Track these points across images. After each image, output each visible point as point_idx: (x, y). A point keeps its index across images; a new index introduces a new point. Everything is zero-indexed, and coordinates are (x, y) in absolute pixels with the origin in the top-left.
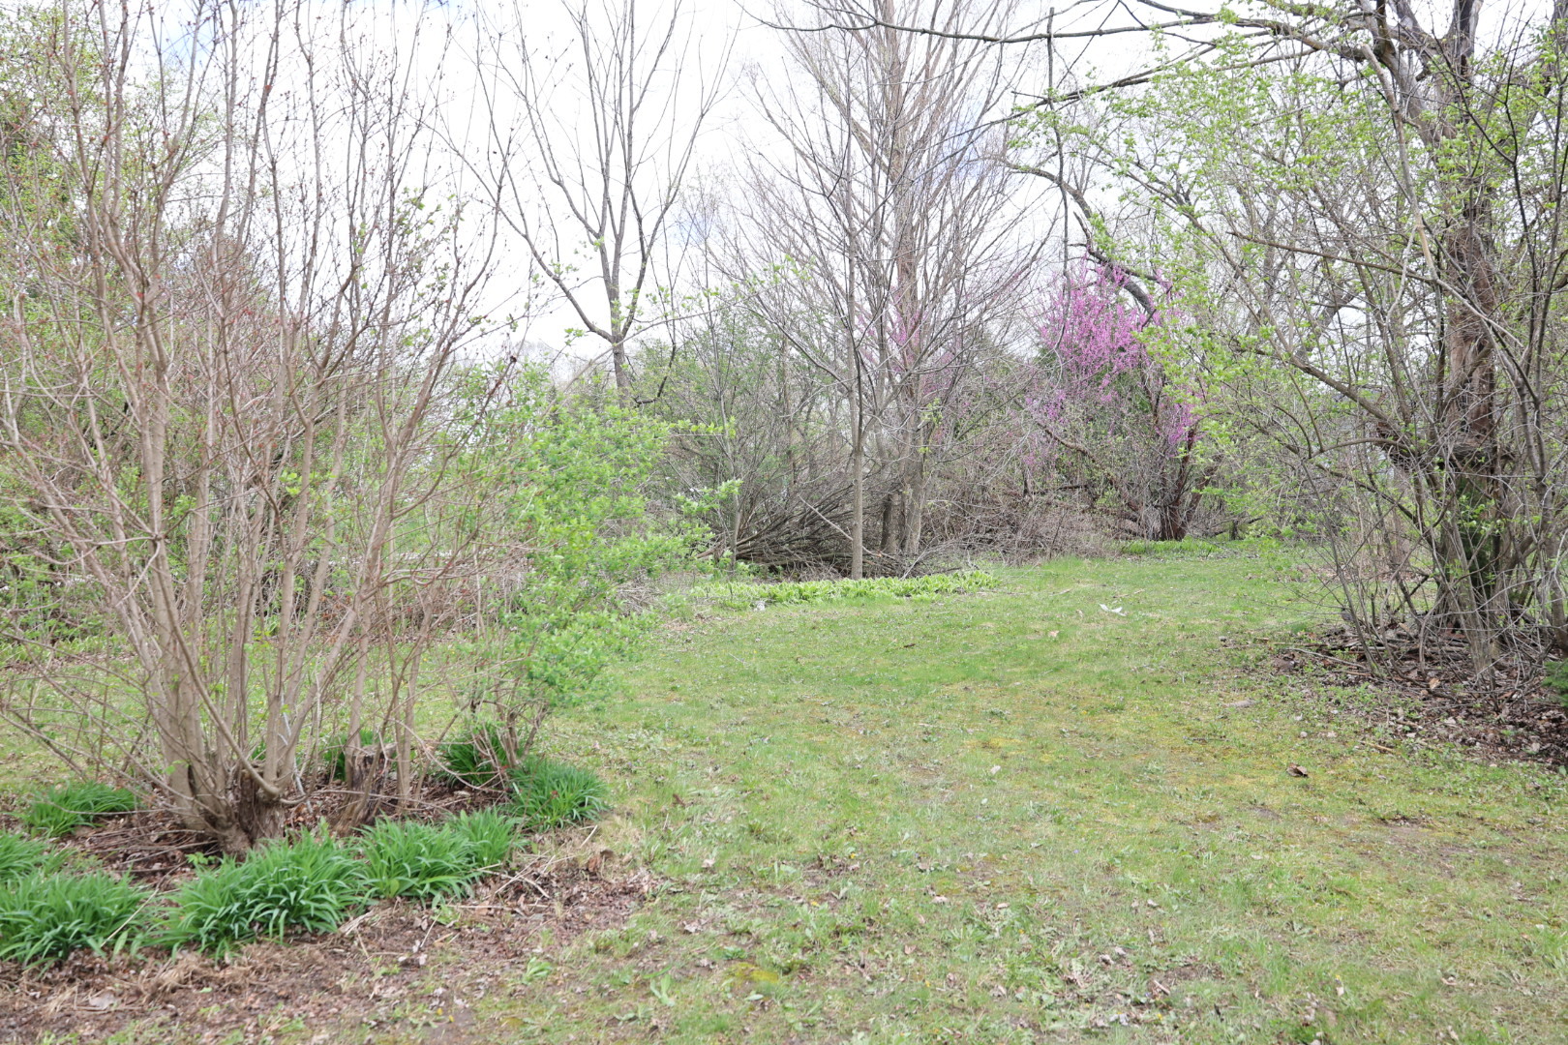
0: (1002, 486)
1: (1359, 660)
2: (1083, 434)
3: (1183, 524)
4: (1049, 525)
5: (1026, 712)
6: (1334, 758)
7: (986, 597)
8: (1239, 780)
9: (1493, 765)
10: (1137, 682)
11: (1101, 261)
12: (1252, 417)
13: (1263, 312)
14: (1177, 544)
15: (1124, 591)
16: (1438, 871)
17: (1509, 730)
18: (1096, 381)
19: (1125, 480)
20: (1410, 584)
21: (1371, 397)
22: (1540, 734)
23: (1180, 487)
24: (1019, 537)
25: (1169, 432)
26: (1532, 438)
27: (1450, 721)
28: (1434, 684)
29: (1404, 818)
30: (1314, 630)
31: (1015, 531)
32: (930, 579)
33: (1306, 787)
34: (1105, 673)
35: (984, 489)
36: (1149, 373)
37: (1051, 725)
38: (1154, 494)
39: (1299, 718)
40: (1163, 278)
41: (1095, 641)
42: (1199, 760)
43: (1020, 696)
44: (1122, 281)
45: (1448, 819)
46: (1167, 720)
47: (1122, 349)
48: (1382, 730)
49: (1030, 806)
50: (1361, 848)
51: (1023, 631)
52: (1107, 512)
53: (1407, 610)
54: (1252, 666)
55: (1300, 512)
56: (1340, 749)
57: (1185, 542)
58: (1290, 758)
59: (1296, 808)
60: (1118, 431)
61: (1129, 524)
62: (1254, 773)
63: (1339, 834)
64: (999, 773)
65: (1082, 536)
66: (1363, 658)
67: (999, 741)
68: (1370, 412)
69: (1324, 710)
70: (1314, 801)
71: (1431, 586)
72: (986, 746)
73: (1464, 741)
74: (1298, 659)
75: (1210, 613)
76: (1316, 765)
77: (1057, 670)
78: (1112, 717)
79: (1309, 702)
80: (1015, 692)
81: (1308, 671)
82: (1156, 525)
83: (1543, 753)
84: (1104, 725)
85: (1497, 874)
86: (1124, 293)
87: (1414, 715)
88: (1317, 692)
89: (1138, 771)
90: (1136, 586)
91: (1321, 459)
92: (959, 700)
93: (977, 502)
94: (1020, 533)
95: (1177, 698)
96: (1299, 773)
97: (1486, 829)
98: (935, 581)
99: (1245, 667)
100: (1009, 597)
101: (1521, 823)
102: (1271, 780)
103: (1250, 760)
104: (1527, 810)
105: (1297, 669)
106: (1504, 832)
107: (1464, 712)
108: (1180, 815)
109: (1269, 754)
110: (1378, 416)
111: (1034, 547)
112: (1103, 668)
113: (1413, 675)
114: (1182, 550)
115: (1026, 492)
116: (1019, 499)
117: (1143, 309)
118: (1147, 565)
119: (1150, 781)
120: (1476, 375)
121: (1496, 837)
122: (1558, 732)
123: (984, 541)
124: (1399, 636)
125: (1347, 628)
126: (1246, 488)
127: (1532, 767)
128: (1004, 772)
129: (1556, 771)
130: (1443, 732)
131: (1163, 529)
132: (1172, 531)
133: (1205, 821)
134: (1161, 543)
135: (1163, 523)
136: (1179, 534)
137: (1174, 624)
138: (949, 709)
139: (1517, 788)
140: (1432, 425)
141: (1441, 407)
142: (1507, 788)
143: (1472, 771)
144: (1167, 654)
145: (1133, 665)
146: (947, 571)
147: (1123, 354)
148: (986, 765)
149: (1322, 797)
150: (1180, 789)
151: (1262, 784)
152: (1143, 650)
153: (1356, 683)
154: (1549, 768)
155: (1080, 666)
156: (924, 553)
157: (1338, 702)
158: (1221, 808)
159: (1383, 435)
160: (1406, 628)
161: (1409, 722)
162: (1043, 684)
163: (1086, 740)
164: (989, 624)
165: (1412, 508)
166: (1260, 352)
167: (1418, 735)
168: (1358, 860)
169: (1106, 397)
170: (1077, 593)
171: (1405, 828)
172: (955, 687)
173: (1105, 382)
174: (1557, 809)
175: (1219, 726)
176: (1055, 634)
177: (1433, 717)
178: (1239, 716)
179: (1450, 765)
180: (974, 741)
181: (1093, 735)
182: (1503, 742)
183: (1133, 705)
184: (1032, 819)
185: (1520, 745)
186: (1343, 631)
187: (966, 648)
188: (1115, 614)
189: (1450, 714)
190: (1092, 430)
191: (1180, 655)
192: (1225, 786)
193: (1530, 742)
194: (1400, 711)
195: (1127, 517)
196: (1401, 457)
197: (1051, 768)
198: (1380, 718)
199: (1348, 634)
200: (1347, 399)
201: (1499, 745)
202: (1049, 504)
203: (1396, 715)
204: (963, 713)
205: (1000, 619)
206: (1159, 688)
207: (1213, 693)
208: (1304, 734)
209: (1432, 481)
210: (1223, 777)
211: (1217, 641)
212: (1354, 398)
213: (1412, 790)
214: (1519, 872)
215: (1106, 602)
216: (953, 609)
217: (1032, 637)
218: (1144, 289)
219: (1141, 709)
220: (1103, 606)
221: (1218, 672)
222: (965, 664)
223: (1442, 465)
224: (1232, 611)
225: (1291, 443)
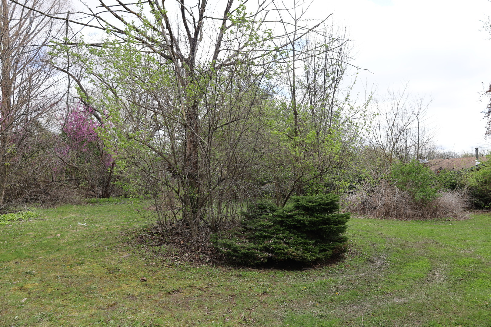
0: (43, 178)
1: (162, 237)
2: (76, 162)
3: (109, 193)
4: (61, 193)
5: (42, 270)
6: (155, 272)
7: (33, 222)
8: (124, 287)
9: (198, 267)
10: (90, 251)
11: (86, 105)
12: (133, 160)
13: (137, 127)
14: (107, 199)
15: (87, 217)
16: (185, 309)
17: (201, 256)
18: (81, 144)
19: (91, 178)
20: (175, 211)
21: (167, 156)
22: (208, 255)
23: (109, 181)
24: (49, 197)
25: (106, 163)
26: (208, 171)
27: (187, 254)
28: (182, 243)
29: (175, 291)
30: (149, 227)
31: (47, 196)
32: (6, 215)
33: (146, 285)
34: (78, 249)
35: (35, 180)
36: (100, 142)
37: (52, 275)
38: (100, 183)
39: (144, 259)
40: (106, 113)
41: (75, 237)
42: (110, 280)
43: (41, 263)
44: (92, 112)
45: (187, 289)
46: (100, 266)
47: (91, 134)
48: (168, 260)
49: (38, 315)
50: (163, 305)
51: (46, 235)
52: (83, 189)
53: (175, 219)
54: (130, 241)
55: (146, 191)
56: (156, 268)
57: (110, 199)
58: (140, 274)
59: (143, 294)
60: (88, 161)
61: (91, 193)
62: (129, 282)
63: (156, 301)
64: (26, 301)
65: (73, 197)
66: (163, 236)
67: (29, 286)
68: (166, 161)
69: (152, 255)
70: (149, 290)
71: (181, 212)
72: (22, 289)
73: (190, 260)
74: (144, 238)
75: (117, 223)
76: (149, 276)
77: (58, 250)
78: (79, 267)
79: (147, 253)
80: (39, 261)
81: (147, 241)
82: (101, 193)
83: (210, 261)
84: (76, 271)
85: (201, 306)
86: (93, 116)
87: (177, 254)
88: (150, 249)
89: (87, 289)
90: (92, 214)
91: (153, 175)
92: (12, 268)
93: (32, 184)
94: (49, 196)
95: (104, 256)
96: (144, 280)
97: (197, 290)
98: (8, 216)
99: (128, 242)
100: (42, 221)
101: (206, 286)
102: (134, 284)
103: (128, 278)
104: (207, 281)
105: (143, 242)
106: (202, 290)
107: (190, 251)
108: (102, 305)
109: (135, 274)
110: (169, 162)
111: (54, 201)
112: (77, 247)
113: (177, 240)
114: (109, 201)
115: (53, 181)
116: (49, 183)
117: (99, 123)
118: (97, 207)
119: (91, 293)
120: (194, 153)
121: (200, 292)
122: (213, 254)
123: (32, 200)
124: (173, 228)
125: (158, 226)
126: (129, 183)
127: (207, 266)
128: (29, 301)
129: (213, 266)
130: (185, 258)
131: (103, 195)
132: (106, 195)
133: (111, 306)
134: (102, 199)
135: (103, 193)
136: (108, 196)
137: (104, 228)
138: (6, 273)
139: (204, 274)
140: (183, 166)
141: (185, 161)
142: (202, 274)
143: (192, 270)
144: (102, 240)
145: (88, 245)
146: (14, 212)
147: (91, 136)
148: (21, 298)
149: (151, 288)
150: (103, 294)
151: (132, 287)
152: (93, 239)
153: (160, 245)
154: (211, 266)
155: (68, 248)
156: (4, 205)
157: (156, 252)
158: (117, 299)
159: (170, 168)
160: (175, 225)
161: (176, 256)
162: (52, 257)
163: (67, 279)
164: (31, 233)
165: (177, 189)
166: (135, 140)
167: (178, 260)
168: (163, 311)
169: (85, 150)
170: (70, 218)
171: (176, 294)
172: (10, 263)
173: (85, 144)
174: (214, 279)
175: (118, 266)
176: (59, 235)
177: (182, 253)
178: (125, 261)
179: (187, 269)
180: (16, 287)
181: (70, 276)
182: (200, 259)
183: (88, 261)
184: (39, 322)
185: (204, 260)
186: (157, 227)
187: (19, 244)
188: (83, 226)
189: (186, 252)
190: (79, 161)
191: (106, 240)
192: (119, 290)
193: (207, 258)
194: (173, 253)
195: (91, 190)
196: (174, 175)
197: (51, 295)
198: (168, 256)
199: (159, 228)
200: (160, 156)
201: (199, 260)
202: (61, 185)
203: (172, 254)
204: (13, 274)
205: (37, 231)
206: (97, 253)
207: (116, 253)
208: (146, 264)
209: (182, 182)
210: (119, 286)
211: (118, 233)
212: (162, 156)
213: (177, 280)
214: (207, 304)
215: (81, 221)
216: (16, 228)
217: (49, 237)
218: (100, 116)
219: (90, 263)
220: (79, 223)
221: (118, 245)
222: (17, 252)
223: (185, 177)
224: (124, 222)
225: (144, 169)
